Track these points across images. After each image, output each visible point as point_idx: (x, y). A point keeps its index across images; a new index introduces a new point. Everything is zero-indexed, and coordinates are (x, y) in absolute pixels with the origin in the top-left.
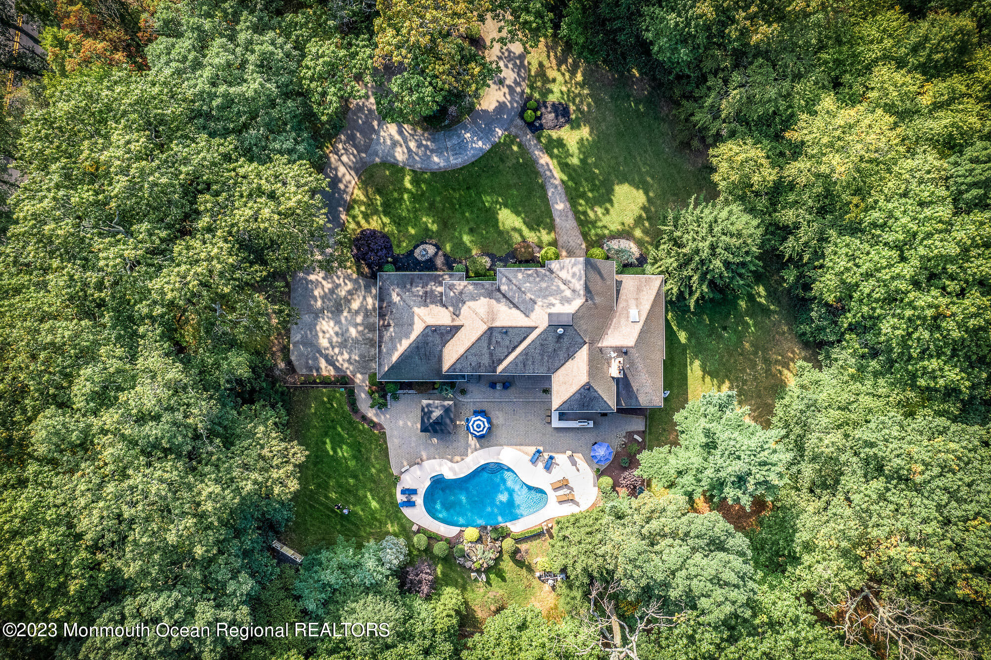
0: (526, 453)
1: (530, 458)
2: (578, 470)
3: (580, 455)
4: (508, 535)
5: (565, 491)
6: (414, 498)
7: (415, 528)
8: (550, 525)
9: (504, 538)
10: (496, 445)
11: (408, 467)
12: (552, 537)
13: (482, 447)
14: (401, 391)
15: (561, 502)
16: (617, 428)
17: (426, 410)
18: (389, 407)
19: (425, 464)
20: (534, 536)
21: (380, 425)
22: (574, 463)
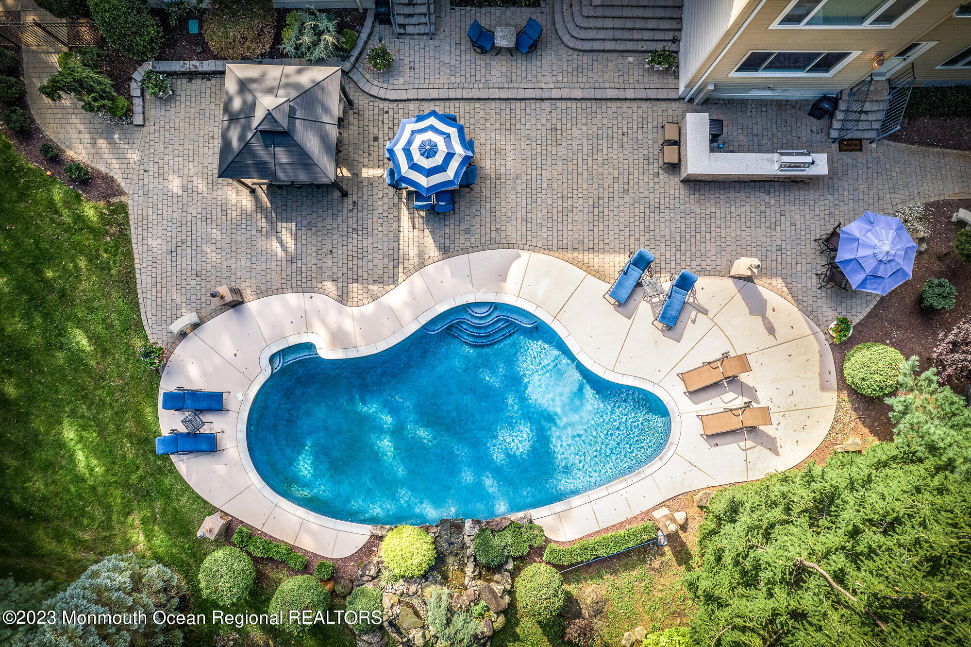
0: (599, 274)
1: (606, 287)
2: (771, 330)
3: (779, 283)
4: (536, 552)
5: (732, 399)
6: (213, 424)
7: (211, 526)
8: (680, 516)
9: (523, 560)
10: (495, 244)
11: (193, 318)
12: (683, 556)
13: (446, 251)
14: (177, 66)
15: (714, 437)
16: (894, 189)
17: (237, 104)
18: (138, 119)
19: (253, 305)
20: (627, 554)
21: (108, 180)
22: (758, 307)
